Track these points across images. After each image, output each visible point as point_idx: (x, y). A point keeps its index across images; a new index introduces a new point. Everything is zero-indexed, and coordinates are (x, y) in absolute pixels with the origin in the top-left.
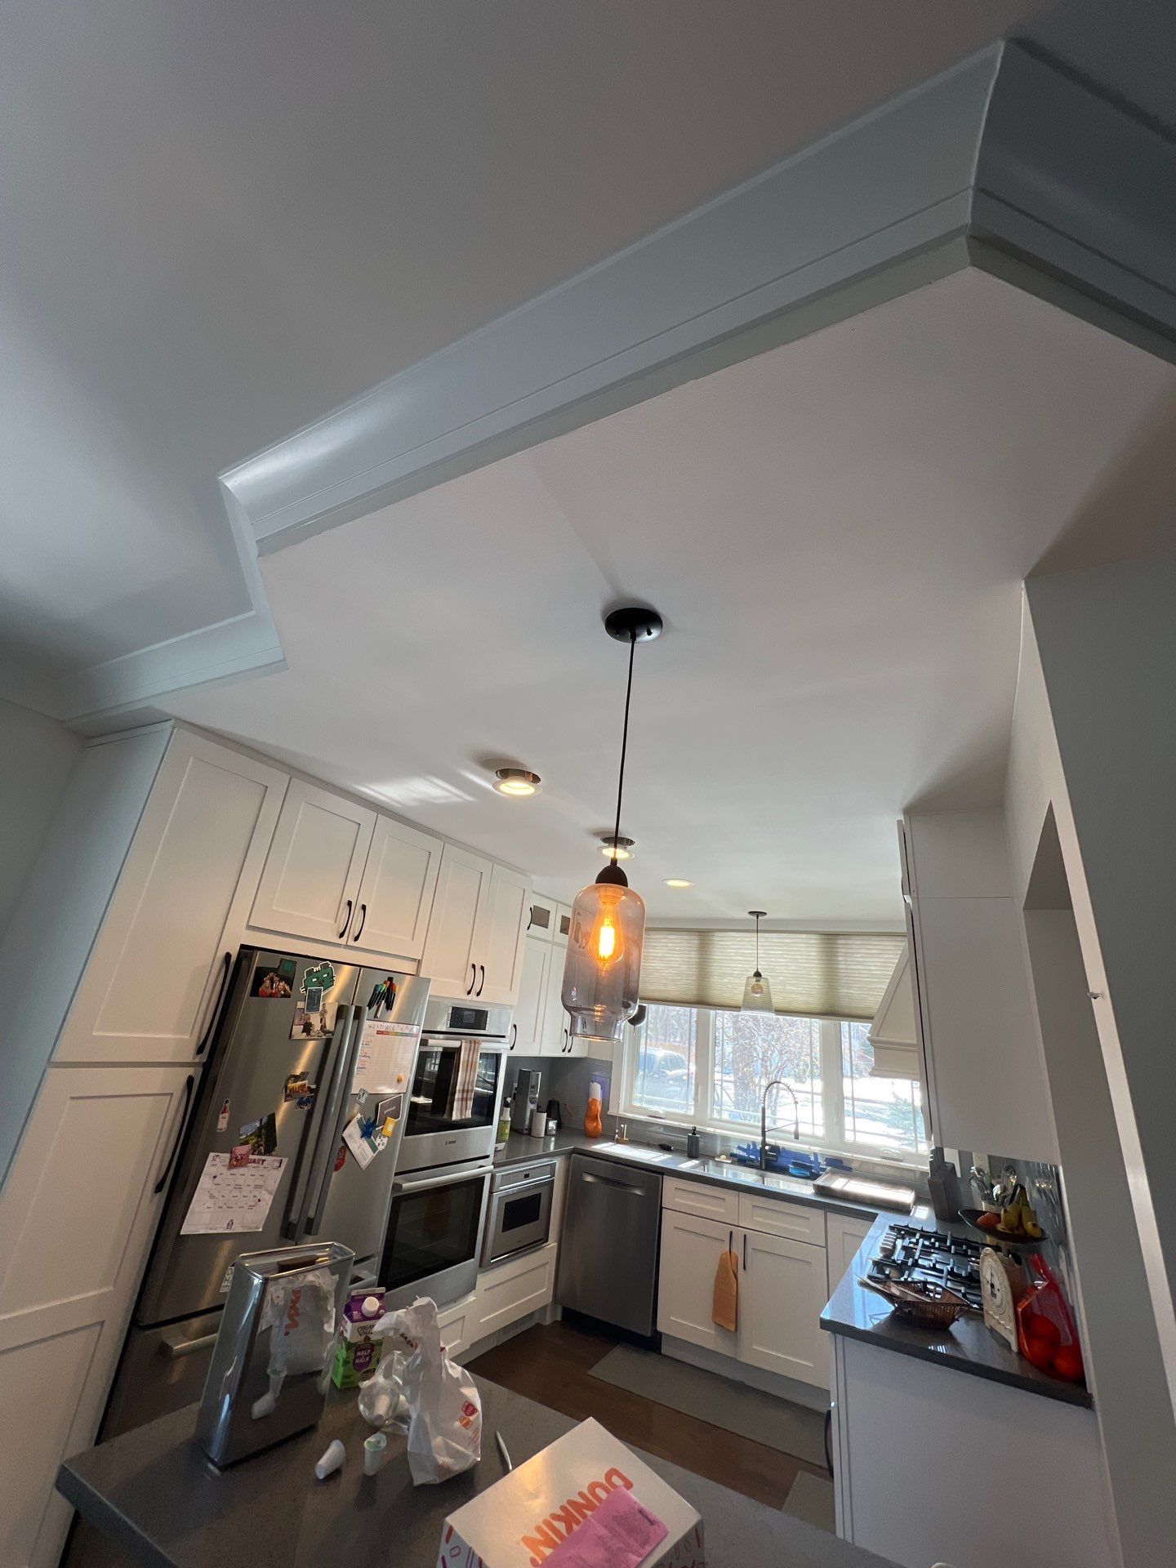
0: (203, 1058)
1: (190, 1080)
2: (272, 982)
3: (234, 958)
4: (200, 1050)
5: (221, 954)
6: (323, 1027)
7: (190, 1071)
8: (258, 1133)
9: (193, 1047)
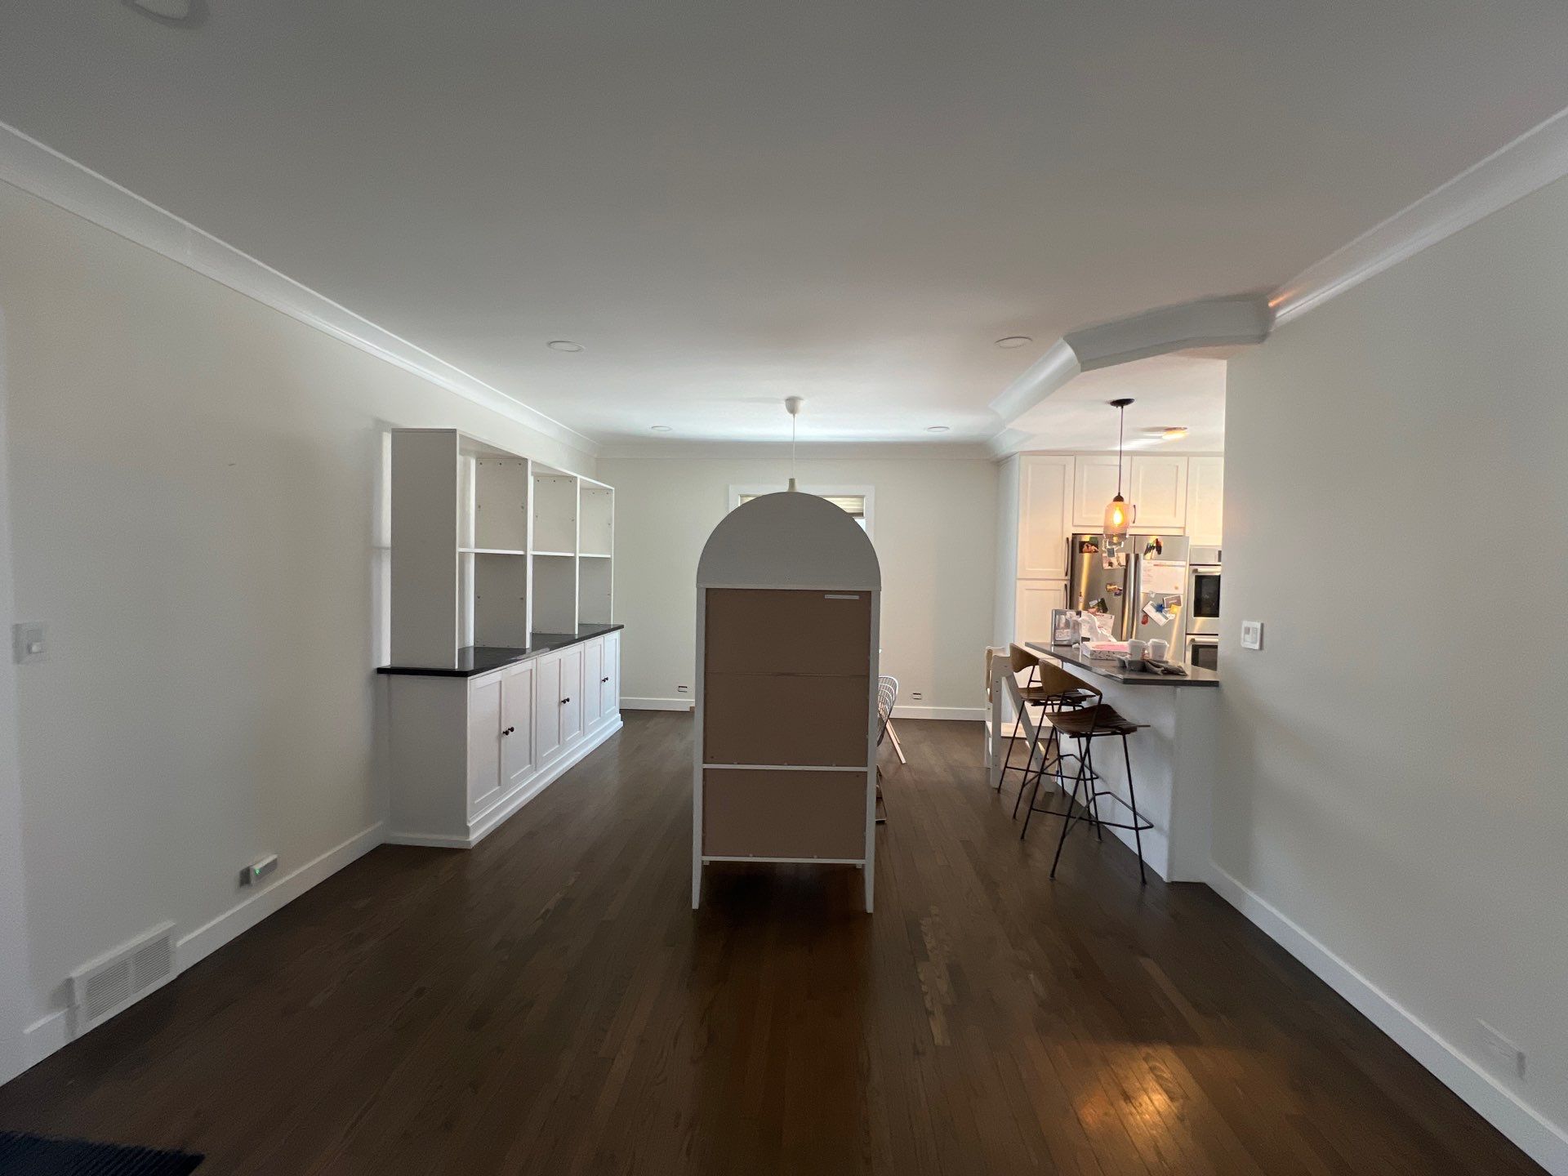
0: (1069, 577)
1: (1066, 585)
2: (1088, 547)
3: (1070, 540)
4: (1066, 575)
5: (1065, 539)
6: (1119, 564)
7: (1066, 582)
8: (1098, 604)
9: (1064, 574)
